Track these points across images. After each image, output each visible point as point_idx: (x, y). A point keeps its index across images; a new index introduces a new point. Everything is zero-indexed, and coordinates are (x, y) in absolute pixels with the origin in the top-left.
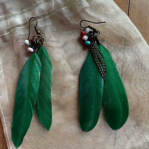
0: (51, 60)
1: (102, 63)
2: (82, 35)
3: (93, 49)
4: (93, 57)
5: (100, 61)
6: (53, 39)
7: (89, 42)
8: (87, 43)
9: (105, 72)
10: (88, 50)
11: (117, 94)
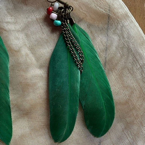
0: (7, 49)
1: (77, 50)
2: (49, 12)
3: (64, 31)
4: (65, 41)
5: (75, 47)
6: (9, 19)
7: (59, 22)
8: (56, 24)
9: (82, 61)
10: (58, 33)
11: (99, 90)
